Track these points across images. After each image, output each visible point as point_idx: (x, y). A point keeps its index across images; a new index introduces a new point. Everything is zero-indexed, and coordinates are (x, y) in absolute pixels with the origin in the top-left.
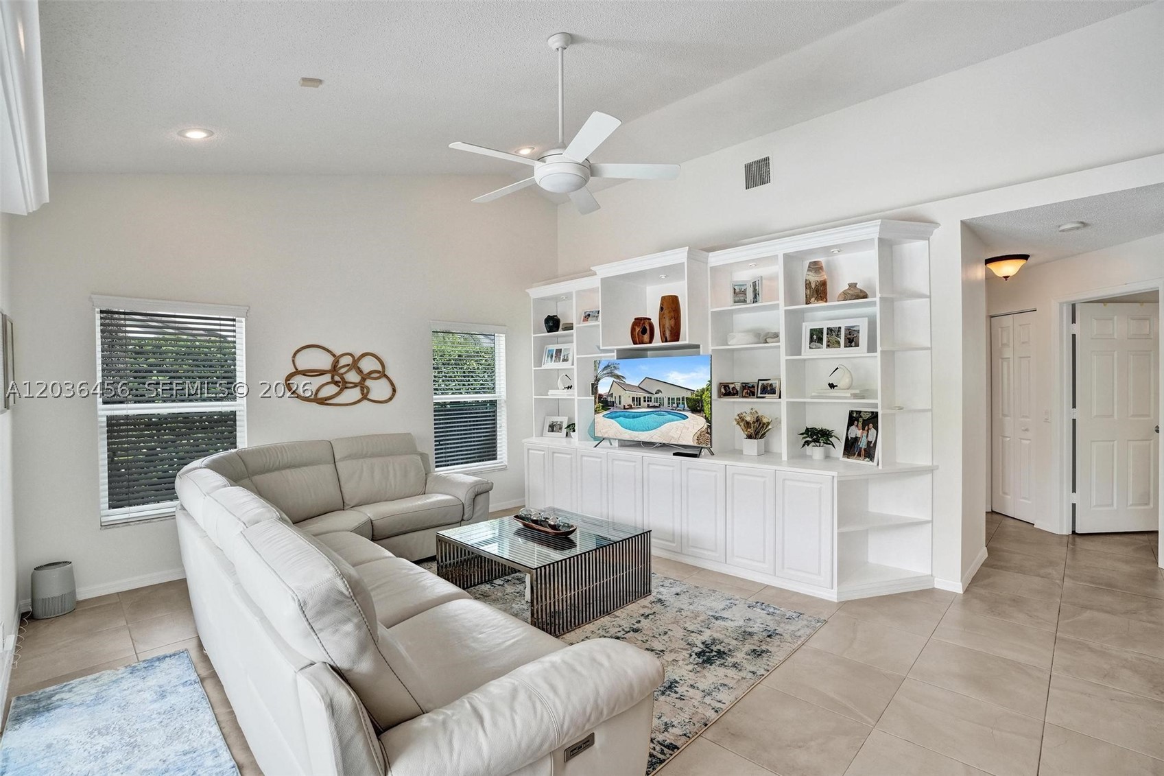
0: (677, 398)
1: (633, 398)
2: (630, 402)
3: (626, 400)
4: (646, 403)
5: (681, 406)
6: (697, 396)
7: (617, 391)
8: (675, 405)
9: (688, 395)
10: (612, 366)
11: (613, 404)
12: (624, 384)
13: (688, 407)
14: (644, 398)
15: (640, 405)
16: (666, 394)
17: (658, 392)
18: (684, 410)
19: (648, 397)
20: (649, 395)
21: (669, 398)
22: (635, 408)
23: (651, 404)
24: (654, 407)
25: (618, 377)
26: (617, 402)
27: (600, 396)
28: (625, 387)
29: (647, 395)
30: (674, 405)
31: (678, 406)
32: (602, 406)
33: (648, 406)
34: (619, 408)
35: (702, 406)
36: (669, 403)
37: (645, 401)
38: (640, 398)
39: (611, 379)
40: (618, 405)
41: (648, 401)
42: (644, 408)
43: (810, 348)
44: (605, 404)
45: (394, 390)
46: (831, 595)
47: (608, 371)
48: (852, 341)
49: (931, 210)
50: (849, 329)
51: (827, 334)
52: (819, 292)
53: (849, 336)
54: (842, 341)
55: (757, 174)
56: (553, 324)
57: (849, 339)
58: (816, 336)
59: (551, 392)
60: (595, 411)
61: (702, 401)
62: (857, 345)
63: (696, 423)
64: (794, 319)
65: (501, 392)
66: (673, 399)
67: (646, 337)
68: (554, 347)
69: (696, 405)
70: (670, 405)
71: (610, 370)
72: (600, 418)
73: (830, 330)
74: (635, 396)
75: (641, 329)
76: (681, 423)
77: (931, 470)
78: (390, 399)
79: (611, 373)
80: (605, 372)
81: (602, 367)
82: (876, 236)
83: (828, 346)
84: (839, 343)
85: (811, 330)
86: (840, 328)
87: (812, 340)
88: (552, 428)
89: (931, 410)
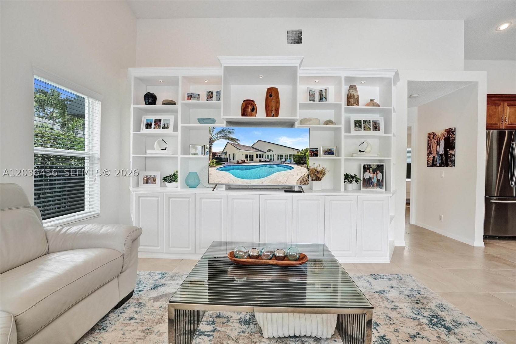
0: (285, 156)
1: (247, 156)
2: (244, 158)
3: (240, 156)
4: (259, 159)
5: (288, 160)
6: (301, 153)
7: (231, 150)
8: (284, 160)
9: (295, 153)
10: (227, 131)
11: (227, 160)
12: (239, 145)
13: (294, 161)
14: (257, 155)
15: (252, 160)
16: (276, 152)
17: (269, 151)
18: (290, 163)
19: (260, 155)
20: (261, 153)
21: (278, 156)
22: (248, 163)
23: (262, 159)
24: (266, 161)
25: (232, 139)
26: (231, 158)
27: (214, 154)
28: (239, 147)
29: (259, 153)
30: (282, 160)
31: (286, 161)
32: (216, 162)
33: (260, 161)
34: (233, 163)
35: (305, 160)
36: (278, 159)
37: (257, 157)
38: (253, 156)
39: (225, 141)
40: (232, 161)
41: (260, 157)
42: (257, 162)
43: (355, 130)
44: (218, 160)
47: (223, 134)
48: (376, 128)
50: (374, 122)
51: (364, 124)
53: (375, 126)
54: (371, 127)
57: (375, 127)
59: (149, 152)
60: (209, 165)
61: (305, 157)
62: (379, 130)
63: (300, 171)
66: (282, 156)
67: (254, 113)
69: (301, 160)
70: (280, 160)
71: (225, 134)
72: (214, 170)
73: (365, 122)
74: (249, 154)
75: (252, 107)
76: (288, 173)
79: (225, 136)
80: (219, 136)
81: (216, 131)
83: (365, 130)
84: (370, 128)
85: (355, 121)
86: (370, 121)
87: (356, 126)
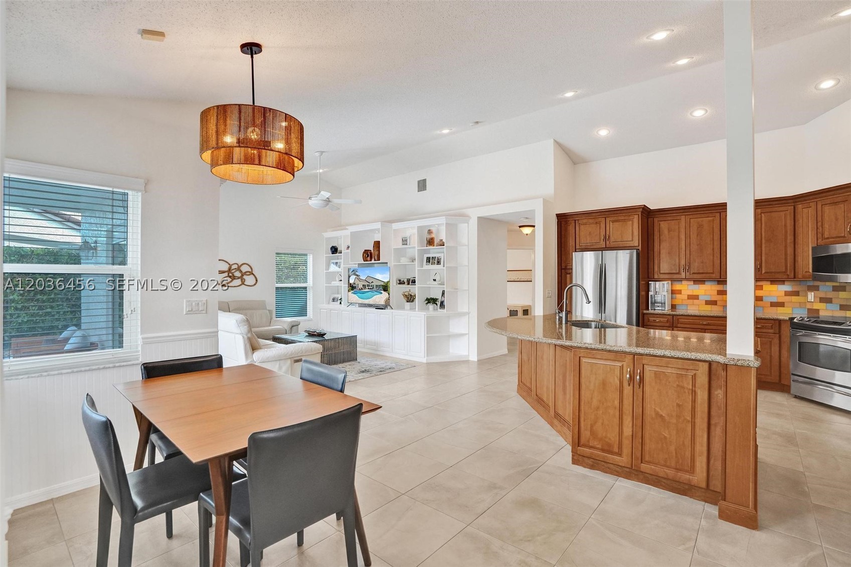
0: (379, 285)
2: (362, 287)
3: (360, 286)
6: (386, 284)
7: (357, 282)
9: (383, 284)
10: (355, 270)
11: (355, 287)
12: (360, 278)
13: (382, 288)
15: (365, 288)
16: (375, 283)
17: (372, 282)
18: (381, 290)
22: (363, 289)
24: (371, 289)
25: (357, 275)
26: (357, 286)
27: (351, 284)
28: (360, 280)
29: (368, 284)
31: (379, 288)
32: (351, 289)
33: (369, 289)
34: (358, 289)
35: (387, 288)
36: (376, 287)
37: (367, 286)
39: (355, 277)
42: (367, 289)
43: (427, 264)
44: (352, 287)
45: (257, 280)
46: (424, 361)
48: (439, 263)
49: (469, 212)
50: (438, 258)
51: (431, 259)
52: (431, 242)
55: (422, 185)
56: (334, 250)
57: (438, 261)
58: (428, 260)
59: (333, 282)
60: (349, 291)
61: (387, 286)
62: (440, 264)
63: (385, 295)
64: (421, 252)
65: (310, 283)
66: (377, 285)
67: (369, 258)
68: (335, 261)
69: (385, 288)
71: (354, 272)
72: (350, 294)
73: (433, 257)
74: (364, 284)
75: (368, 255)
76: (380, 296)
77: (469, 313)
78: (255, 284)
80: (352, 273)
81: (351, 271)
82: (445, 222)
83: (432, 264)
84: (435, 263)
85: (427, 257)
86: (435, 257)
87: (426, 261)
88: (334, 300)
89: (468, 290)
